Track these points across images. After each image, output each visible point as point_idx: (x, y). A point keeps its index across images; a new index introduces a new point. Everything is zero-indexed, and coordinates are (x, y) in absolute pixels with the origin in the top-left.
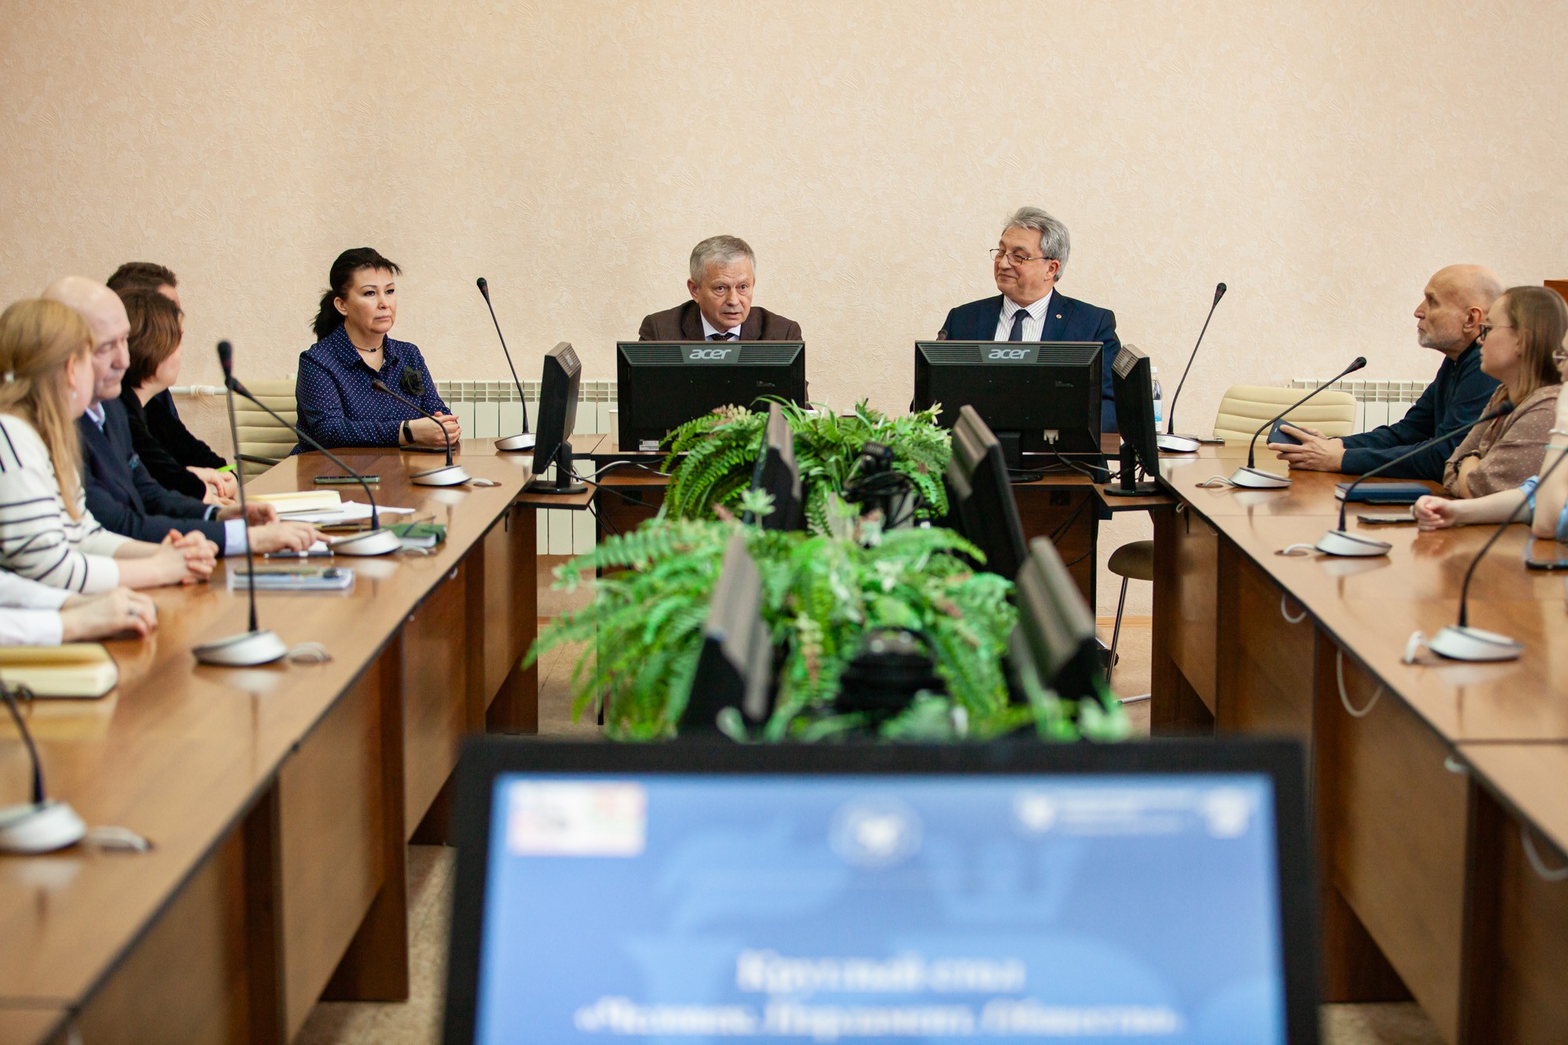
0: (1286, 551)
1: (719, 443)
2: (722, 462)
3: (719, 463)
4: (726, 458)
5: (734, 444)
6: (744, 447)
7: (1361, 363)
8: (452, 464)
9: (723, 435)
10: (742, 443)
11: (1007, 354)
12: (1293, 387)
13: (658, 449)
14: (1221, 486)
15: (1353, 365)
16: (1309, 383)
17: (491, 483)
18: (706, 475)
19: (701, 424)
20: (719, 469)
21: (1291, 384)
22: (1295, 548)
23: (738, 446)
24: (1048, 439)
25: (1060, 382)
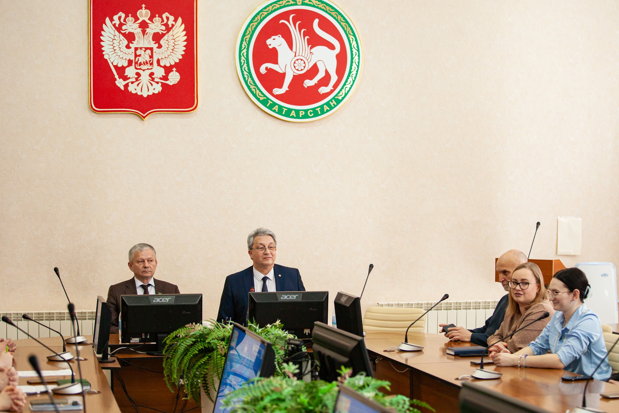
0: (460, 378)
1: (194, 340)
2: (195, 348)
3: (194, 348)
4: (196, 346)
5: (199, 340)
6: (205, 341)
7: (446, 296)
8: (66, 351)
9: (195, 336)
10: (202, 340)
11: (288, 297)
12: (378, 306)
13: (139, 342)
14: (394, 351)
15: (443, 297)
16: (395, 304)
17: (83, 359)
18: (188, 354)
19: (182, 332)
20: (194, 351)
21: (377, 305)
22: (464, 377)
23: (201, 341)
24: (305, 333)
25: (311, 309)
